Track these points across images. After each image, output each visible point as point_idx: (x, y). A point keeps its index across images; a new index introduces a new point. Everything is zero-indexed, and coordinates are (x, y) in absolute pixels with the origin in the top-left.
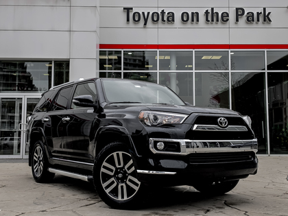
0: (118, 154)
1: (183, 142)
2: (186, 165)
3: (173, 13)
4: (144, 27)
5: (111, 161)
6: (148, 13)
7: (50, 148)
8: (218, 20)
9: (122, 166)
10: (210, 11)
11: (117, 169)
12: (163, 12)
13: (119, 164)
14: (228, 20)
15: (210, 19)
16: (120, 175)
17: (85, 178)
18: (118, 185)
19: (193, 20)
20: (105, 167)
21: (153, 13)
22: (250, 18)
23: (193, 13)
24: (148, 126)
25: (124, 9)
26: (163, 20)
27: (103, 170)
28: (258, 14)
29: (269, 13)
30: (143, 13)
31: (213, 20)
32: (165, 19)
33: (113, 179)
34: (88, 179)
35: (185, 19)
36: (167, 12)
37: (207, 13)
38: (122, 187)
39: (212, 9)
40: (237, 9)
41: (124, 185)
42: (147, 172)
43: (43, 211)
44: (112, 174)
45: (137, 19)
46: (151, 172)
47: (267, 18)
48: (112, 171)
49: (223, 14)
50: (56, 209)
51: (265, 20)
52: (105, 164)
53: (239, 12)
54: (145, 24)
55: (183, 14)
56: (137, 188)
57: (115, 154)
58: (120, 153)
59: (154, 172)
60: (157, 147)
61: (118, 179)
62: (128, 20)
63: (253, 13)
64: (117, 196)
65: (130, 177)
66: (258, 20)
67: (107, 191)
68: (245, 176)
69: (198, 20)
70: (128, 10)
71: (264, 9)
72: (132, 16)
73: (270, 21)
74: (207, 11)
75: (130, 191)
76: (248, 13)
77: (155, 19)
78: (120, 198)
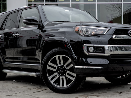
0: (59, 57)
1: (106, 46)
2: (108, 62)
5: (54, 61)
7: (4, 56)
9: (62, 65)
11: (58, 67)
13: (60, 64)
16: (61, 71)
17: (34, 74)
18: (59, 77)
20: (50, 66)
24: (82, 36)
27: (48, 68)
33: (56, 73)
34: (36, 75)
38: (62, 78)
41: (64, 77)
42: (81, 67)
43: (9, 95)
44: (55, 70)
46: (85, 67)
48: (55, 68)
50: (17, 94)
52: (49, 63)
56: (73, 79)
57: (57, 57)
58: (61, 56)
59: (87, 67)
60: (89, 50)
61: (59, 73)
64: (59, 84)
65: (68, 72)
67: (52, 82)
75: (68, 81)
78: (61, 86)
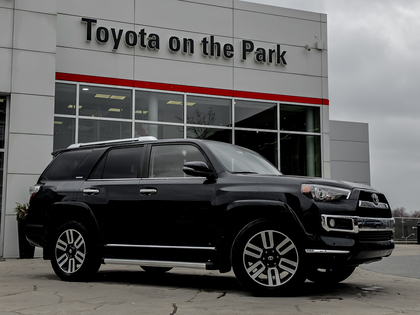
3: (157, 36)
4: (113, 52)
5: (258, 242)
6: (121, 31)
8: (219, 55)
10: (209, 40)
11: (265, 251)
12: (142, 33)
13: (268, 245)
14: (232, 55)
15: (208, 51)
16: (270, 258)
17: (200, 265)
19: (185, 51)
20: (249, 249)
21: (128, 33)
22: (261, 57)
23: (185, 40)
25: (83, 19)
26: (142, 44)
28: (271, 52)
29: (284, 52)
30: (113, 30)
31: (212, 54)
32: (146, 43)
33: (260, 262)
35: (175, 47)
36: (148, 32)
37: (204, 41)
39: (212, 37)
40: (245, 42)
44: (258, 257)
45: (102, 38)
47: (281, 59)
49: (226, 46)
51: (278, 62)
52: (249, 245)
53: (247, 46)
54: (116, 47)
55: (172, 39)
57: (262, 233)
58: (271, 232)
62: (89, 38)
63: (264, 50)
66: (271, 61)
68: (380, 258)
69: (192, 51)
70: (89, 22)
71: (278, 46)
72: (96, 33)
73: (285, 63)
74: (205, 39)
76: (258, 50)
77: (131, 42)
